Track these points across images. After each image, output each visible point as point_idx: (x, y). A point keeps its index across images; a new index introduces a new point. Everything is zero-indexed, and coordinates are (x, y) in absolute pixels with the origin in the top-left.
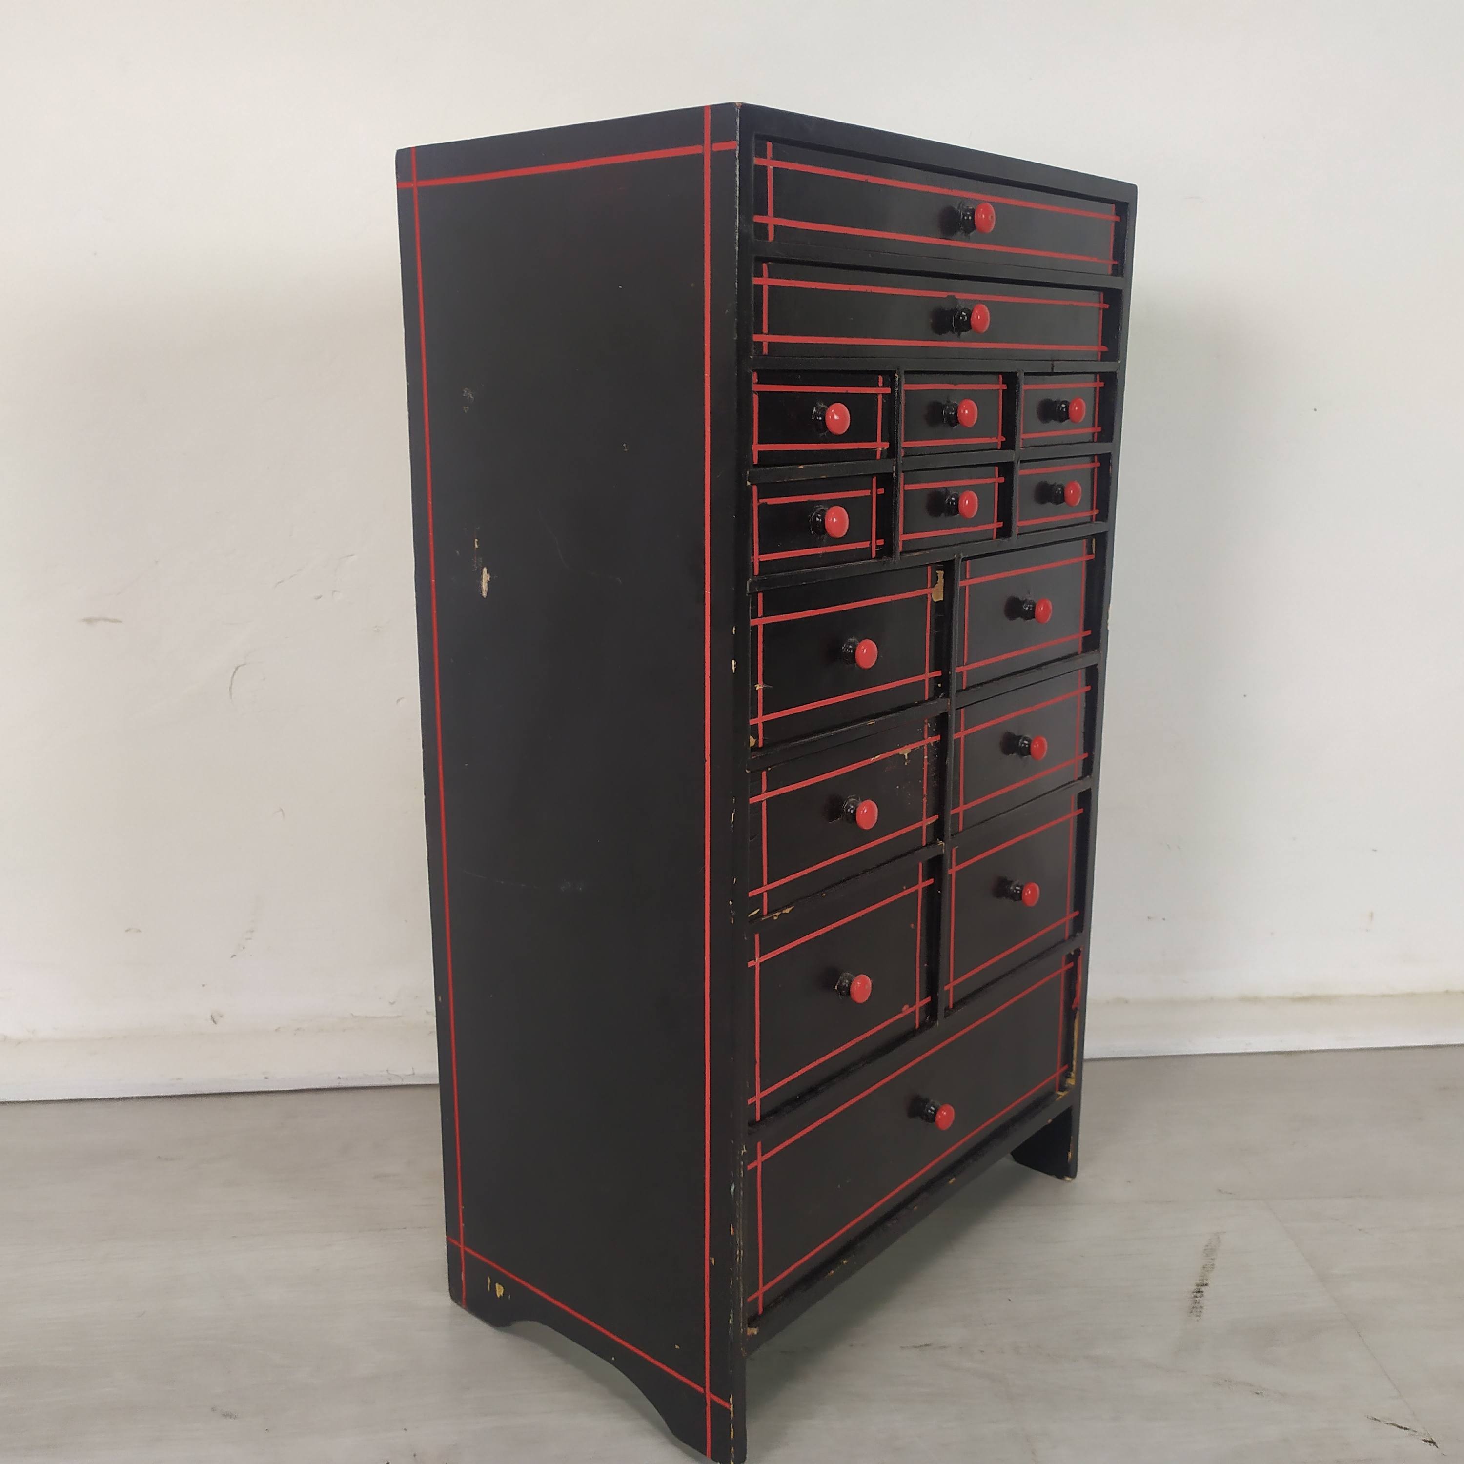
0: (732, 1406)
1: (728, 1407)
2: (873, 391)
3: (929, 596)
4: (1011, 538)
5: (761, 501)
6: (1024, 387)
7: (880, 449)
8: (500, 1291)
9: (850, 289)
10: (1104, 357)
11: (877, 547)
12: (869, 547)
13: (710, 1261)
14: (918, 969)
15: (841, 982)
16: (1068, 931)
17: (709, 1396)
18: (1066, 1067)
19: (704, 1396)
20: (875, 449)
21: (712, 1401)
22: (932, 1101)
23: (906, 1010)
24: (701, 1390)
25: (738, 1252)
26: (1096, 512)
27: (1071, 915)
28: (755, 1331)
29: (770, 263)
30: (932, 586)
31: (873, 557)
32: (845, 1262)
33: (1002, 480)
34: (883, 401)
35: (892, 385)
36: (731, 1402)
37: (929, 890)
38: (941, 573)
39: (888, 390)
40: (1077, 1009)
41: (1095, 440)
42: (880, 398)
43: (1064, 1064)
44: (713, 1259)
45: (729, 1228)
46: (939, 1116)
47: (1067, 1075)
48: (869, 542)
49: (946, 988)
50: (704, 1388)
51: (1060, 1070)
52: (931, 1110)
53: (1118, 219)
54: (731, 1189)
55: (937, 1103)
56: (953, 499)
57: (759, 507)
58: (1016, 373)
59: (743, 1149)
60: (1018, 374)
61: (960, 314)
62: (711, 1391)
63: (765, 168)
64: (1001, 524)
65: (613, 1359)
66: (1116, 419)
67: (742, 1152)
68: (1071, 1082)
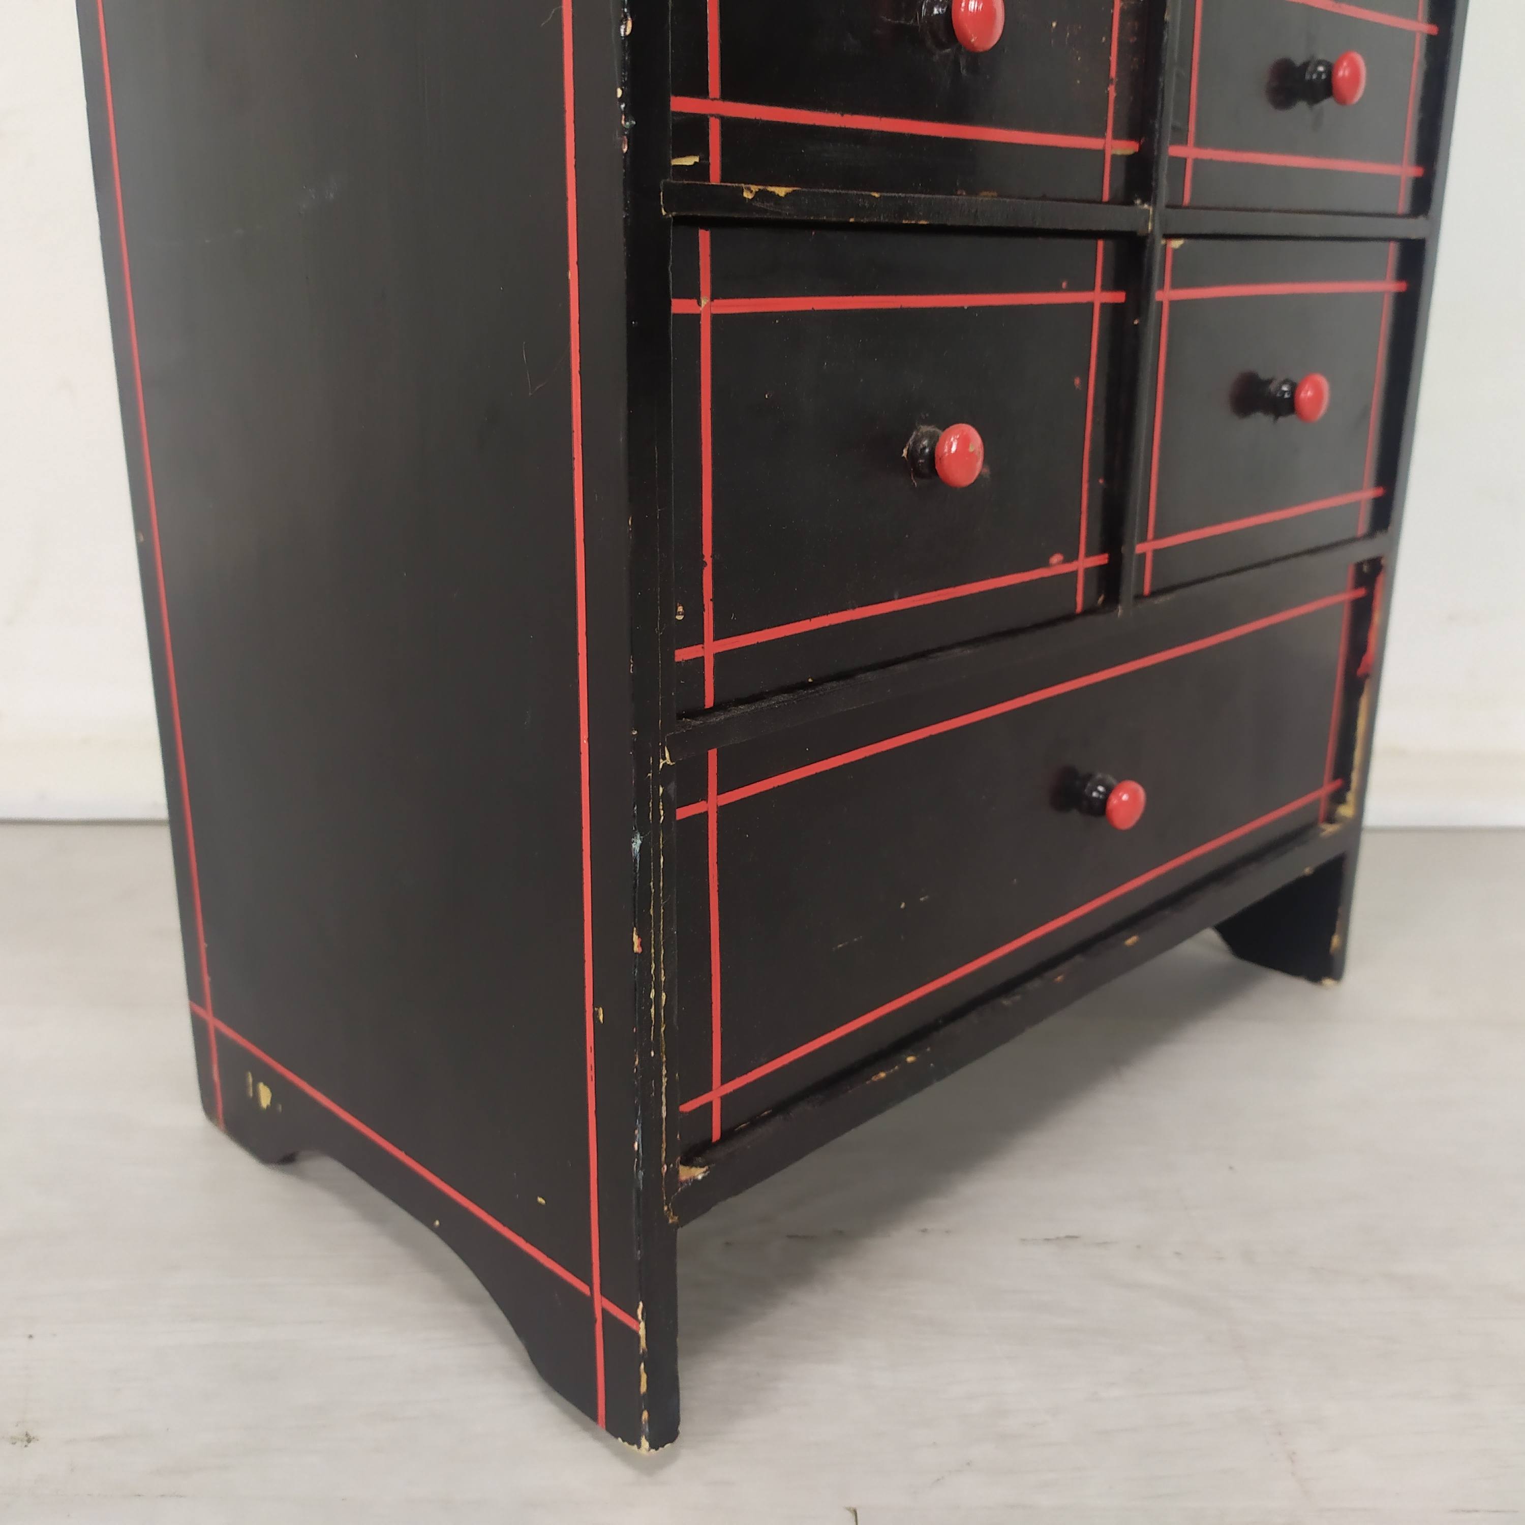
0: (642, 1325)
1: (634, 1327)
8: (265, 1097)
13: (595, 1014)
14: (1085, 486)
15: (917, 441)
16: (1363, 524)
17: (600, 1303)
18: (1338, 783)
19: (591, 1299)
21: (604, 1312)
22: (1099, 776)
23: (1057, 565)
24: (584, 1289)
25: (652, 995)
27: (1368, 493)
28: (699, 1173)
32: (910, 1059)
36: (640, 1317)
37: (1114, 312)
40: (1367, 676)
43: (1335, 777)
44: (601, 1009)
45: (631, 934)
46: (1113, 801)
47: (1338, 798)
49: (1139, 548)
50: (590, 1285)
51: (1328, 787)
52: (1099, 792)
54: (633, 845)
55: (1111, 780)
59: (664, 758)
62: (603, 1293)
65: (437, 1223)
67: (662, 762)
68: (1346, 811)
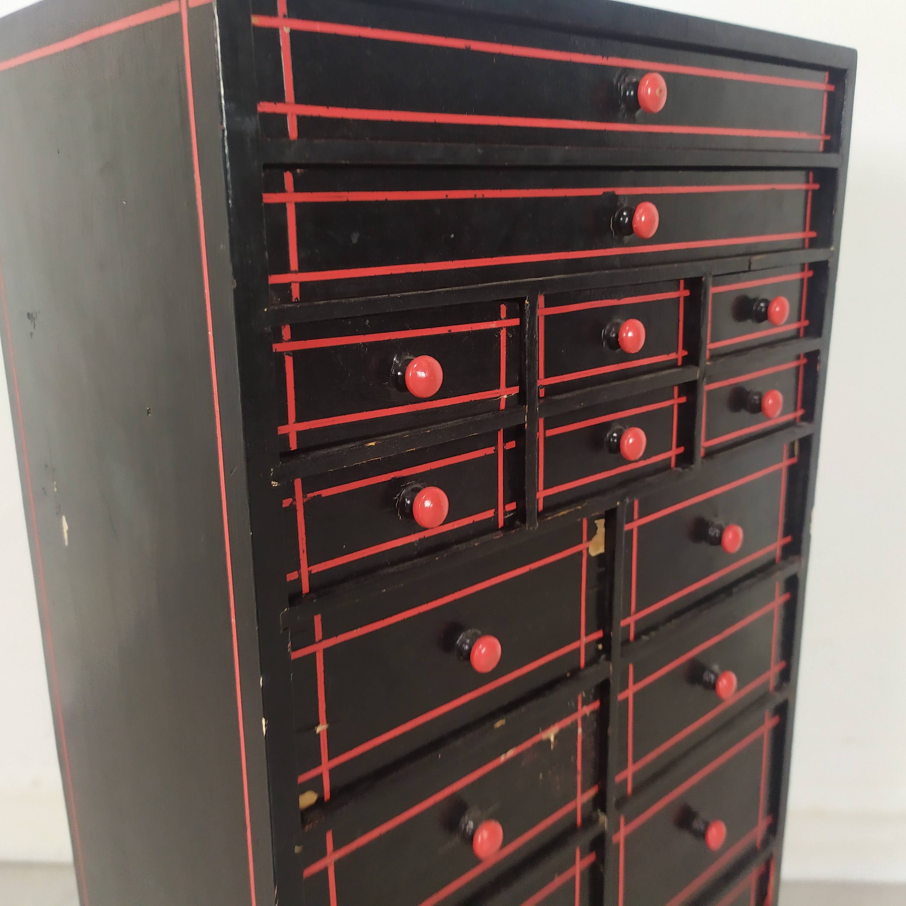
2: (493, 325)
3: (585, 552)
4: (693, 466)
5: (310, 495)
6: (712, 290)
7: (505, 397)
9: (447, 196)
10: (813, 243)
11: (505, 513)
12: (494, 517)
20: (498, 397)
26: (800, 413)
27: (763, 822)
29: (298, 171)
30: (590, 538)
31: (500, 527)
33: (683, 400)
34: (507, 335)
35: (521, 314)
38: (600, 524)
39: (516, 322)
41: (801, 335)
42: (503, 334)
48: (493, 510)
53: (832, 88)
56: (615, 435)
57: (305, 504)
58: (701, 278)
60: (703, 279)
61: (621, 215)
63: (274, 33)
64: (681, 450)
66: (827, 311)
